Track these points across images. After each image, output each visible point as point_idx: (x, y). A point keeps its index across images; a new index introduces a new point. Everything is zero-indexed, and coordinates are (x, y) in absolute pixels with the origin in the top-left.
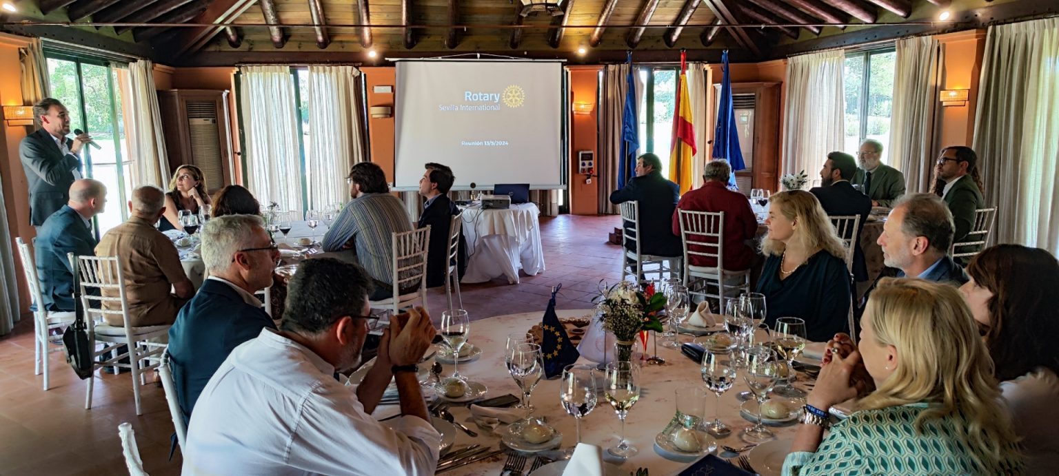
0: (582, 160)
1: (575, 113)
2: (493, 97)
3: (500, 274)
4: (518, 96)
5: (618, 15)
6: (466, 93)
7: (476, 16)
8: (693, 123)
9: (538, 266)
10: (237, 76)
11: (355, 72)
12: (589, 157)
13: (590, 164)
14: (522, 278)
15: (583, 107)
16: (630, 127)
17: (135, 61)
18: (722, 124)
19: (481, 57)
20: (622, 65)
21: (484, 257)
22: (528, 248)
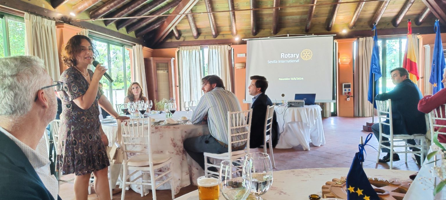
0: (345, 88)
1: (340, 63)
2: (296, 55)
3: (298, 145)
4: (309, 55)
5: (365, 11)
6: (282, 54)
7: (287, 17)
8: (416, 62)
9: (321, 141)
10: (178, 52)
11: (229, 48)
12: (348, 86)
13: (349, 90)
14: (311, 148)
15: (345, 60)
16: (376, 65)
17: (135, 45)
18: (435, 62)
19: (290, 36)
20: (367, 38)
21: (289, 134)
22: (315, 130)
